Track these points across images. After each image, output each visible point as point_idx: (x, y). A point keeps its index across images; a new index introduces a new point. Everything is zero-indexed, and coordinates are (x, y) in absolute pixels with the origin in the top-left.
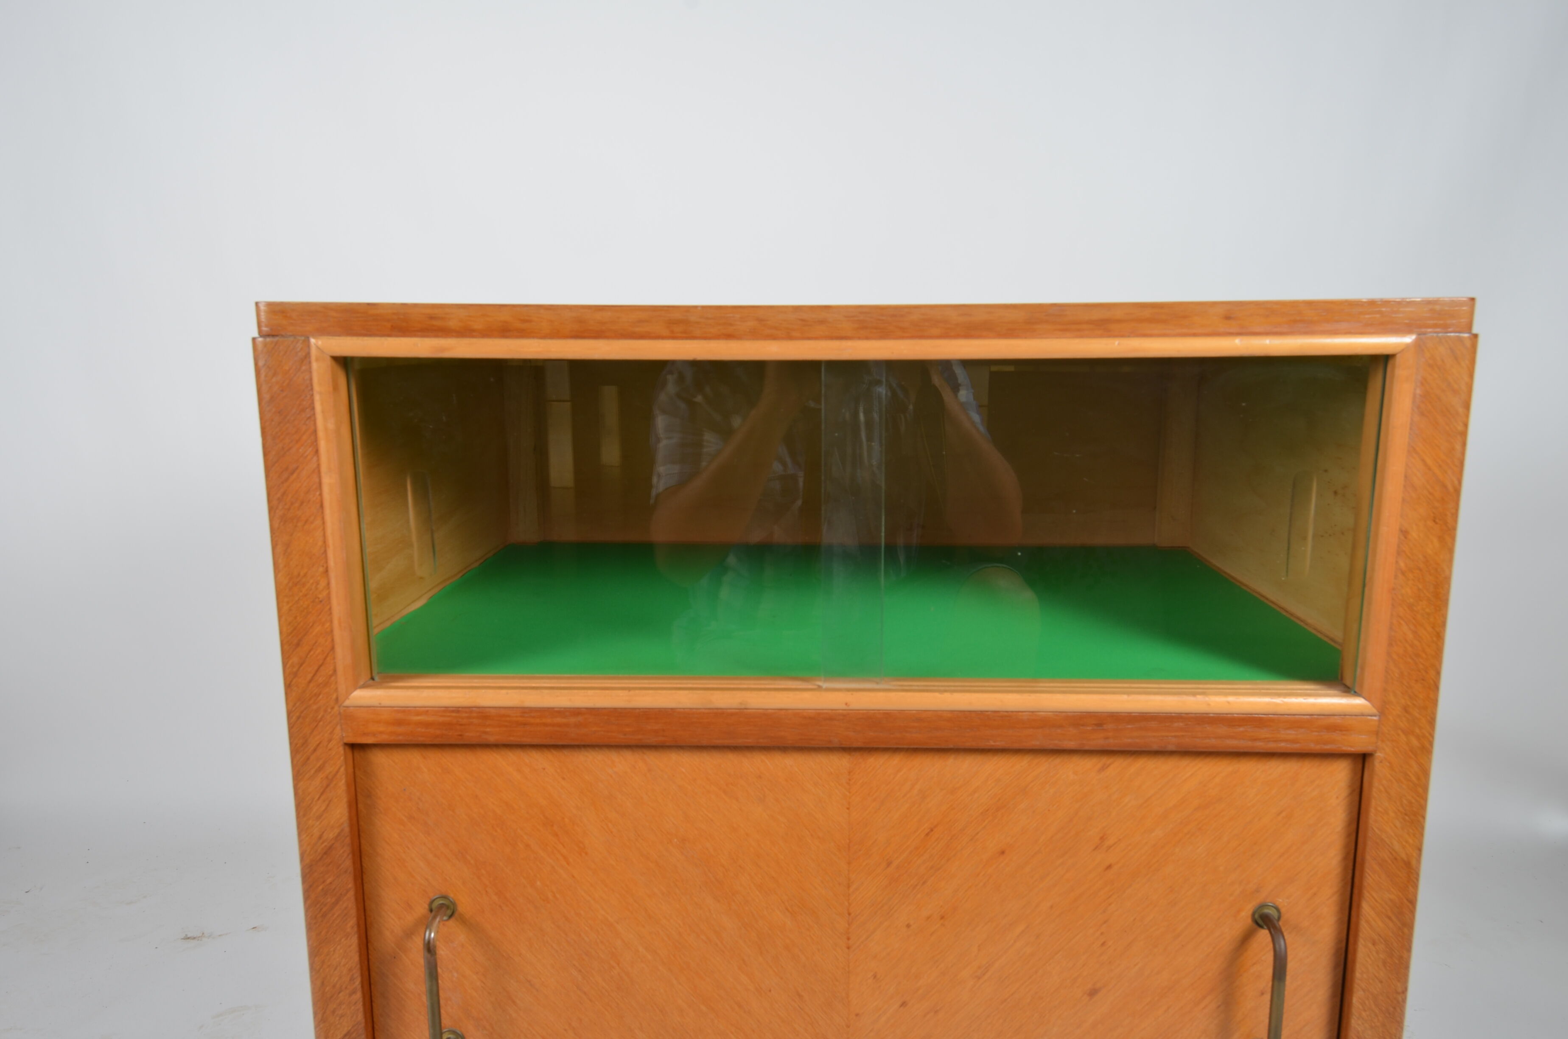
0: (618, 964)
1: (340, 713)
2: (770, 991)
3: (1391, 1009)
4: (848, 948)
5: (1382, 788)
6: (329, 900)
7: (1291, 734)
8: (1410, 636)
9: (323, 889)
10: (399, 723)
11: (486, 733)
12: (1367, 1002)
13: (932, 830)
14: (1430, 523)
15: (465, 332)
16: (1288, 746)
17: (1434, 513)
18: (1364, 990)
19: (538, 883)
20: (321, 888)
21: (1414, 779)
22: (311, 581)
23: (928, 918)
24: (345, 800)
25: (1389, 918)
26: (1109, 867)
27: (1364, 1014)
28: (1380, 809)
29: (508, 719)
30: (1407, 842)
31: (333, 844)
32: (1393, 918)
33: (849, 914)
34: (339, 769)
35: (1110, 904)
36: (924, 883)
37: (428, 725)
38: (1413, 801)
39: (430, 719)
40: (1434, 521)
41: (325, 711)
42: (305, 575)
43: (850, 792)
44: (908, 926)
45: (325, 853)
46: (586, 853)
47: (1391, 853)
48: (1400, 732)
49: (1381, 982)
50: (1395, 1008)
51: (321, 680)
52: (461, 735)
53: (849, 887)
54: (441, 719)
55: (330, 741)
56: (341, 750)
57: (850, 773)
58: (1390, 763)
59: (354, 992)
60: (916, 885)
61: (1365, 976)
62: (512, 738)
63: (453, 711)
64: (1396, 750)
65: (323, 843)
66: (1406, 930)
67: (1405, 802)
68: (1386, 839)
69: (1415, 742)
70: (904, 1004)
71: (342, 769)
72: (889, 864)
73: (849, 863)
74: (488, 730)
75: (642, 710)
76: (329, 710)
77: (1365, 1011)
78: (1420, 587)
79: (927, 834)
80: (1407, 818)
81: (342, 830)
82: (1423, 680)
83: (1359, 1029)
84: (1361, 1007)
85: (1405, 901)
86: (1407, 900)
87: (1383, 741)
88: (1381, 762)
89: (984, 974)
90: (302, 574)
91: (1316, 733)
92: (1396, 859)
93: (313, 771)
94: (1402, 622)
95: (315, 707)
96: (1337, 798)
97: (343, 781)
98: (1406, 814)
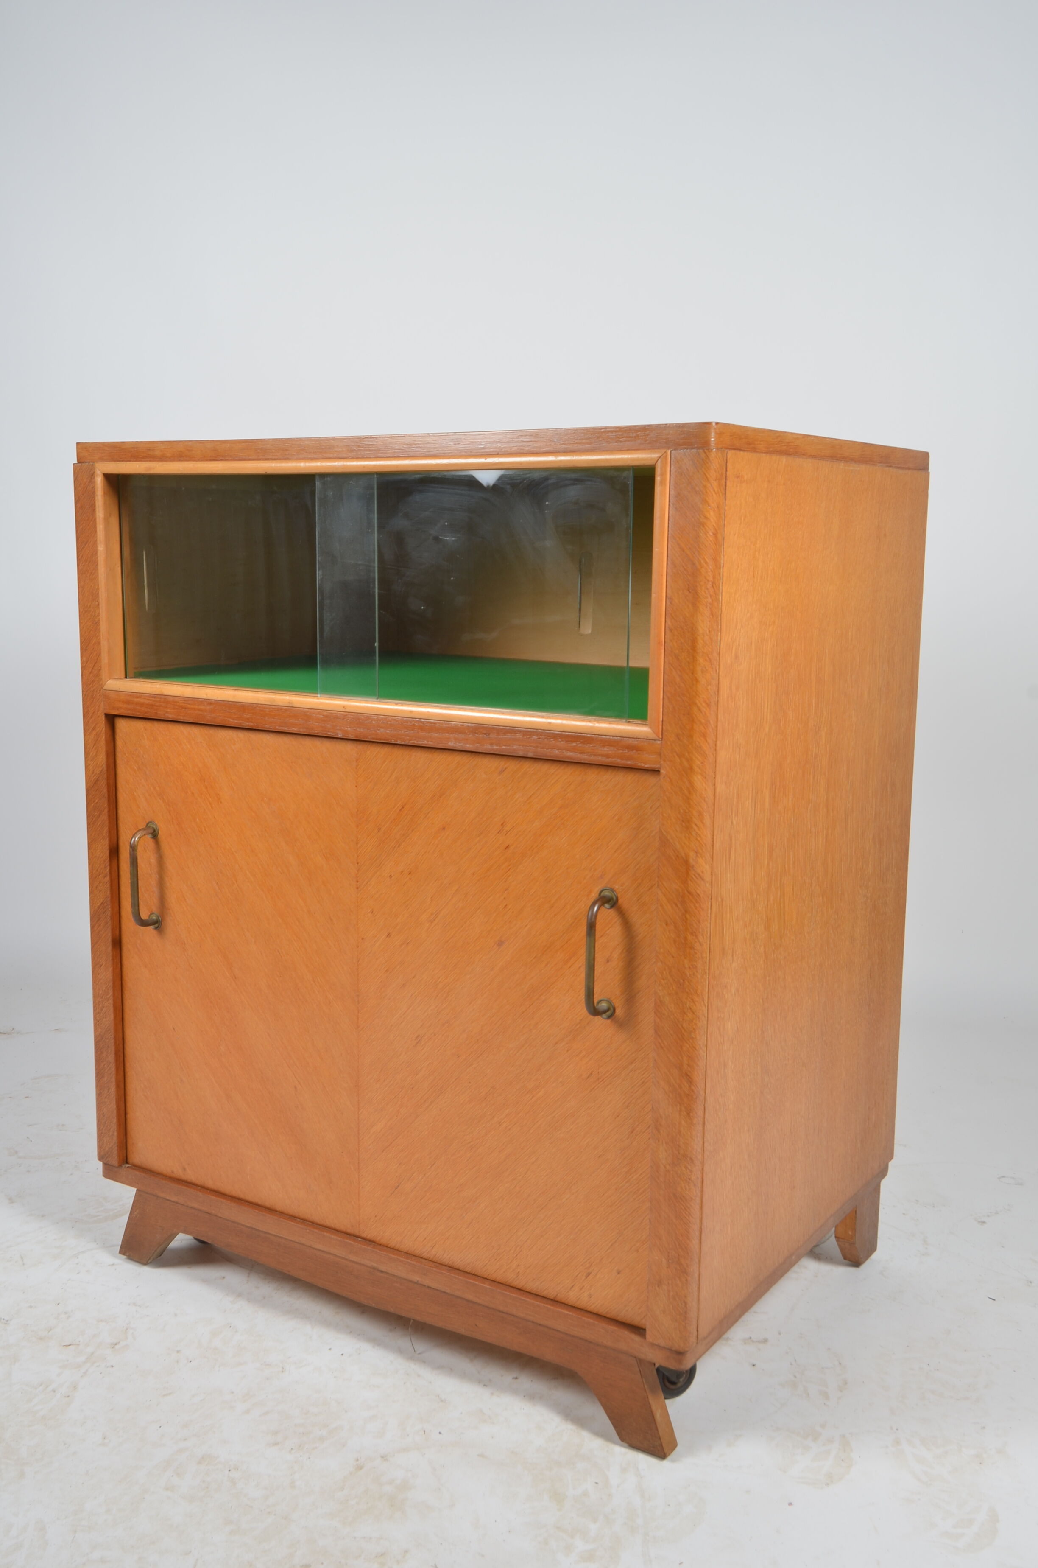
0: (236, 882)
1: (103, 694)
2: (315, 913)
3: (682, 981)
4: (357, 888)
5: (666, 798)
6: (96, 814)
7: (606, 750)
8: (678, 680)
9: (93, 806)
10: (128, 702)
11: (167, 712)
12: (664, 972)
13: (403, 808)
14: (687, 593)
15: (162, 458)
16: (603, 759)
17: (688, 585)
18: (662, 962)
19: (198, 820)
20: (93, 805)
21: (686, 792)
22: (92, 610)
23: (402, 872)
24: (104, 750)
25: (676, 905)
26: (508, 847)
27: (663, 982)
28: (665, 814)
29: (178, 704)
30: (685, 843)
31: (99, 777)
32: (679, 905)
33: (358, 863)
34: (103, 729)
35: (509, 876)
36: (399, 846)
37: (142, 705)
38: (687, 811)
39: (142, 701)
40: (689, 591)
41: (97, 691)
42: (90, 606)
43: (357, 775)
44: (391, 877)
45: (95, 783)
46: (221, 802)
47: (674, 852)
48: (675, 754)
49: (673, 957)
50: (684, 981)
51: (95, 672)
52: (156, 713)
53: (357, 843)
54: (147, 702)
55: (98, 711)
56: (104, 716)
57: (357, 760)
58: (670, 779)
59: (105, 876)
60: (395, 847)
61: (662, 950)
62: (179, 717)
63: (153, 697)
64: (673, 768)
65: (94, 776)
66: (688, 916)
67: (682, 811)
68: (671, 840)
69: (686, 764)
70: (389, 935)
71: (104, 729)
72: (379, 830)
73: (357, 826)
74: (169, 710)
75: (242, 704)
76: (98, 692)
77: (663, 979)
78: (682, 641)
79: (401, 810)
80: (684, 824)
81: (103, 769)
82: (688, 714)
83: (660, 994)
84: (660, 976)
85: (686, 892)
86: (687, 891)
87: (665, 761)
88: (664, 778)
89: (435, 920)
90: (88, 606)
91: (621, 751)
92: (678, 856)
93: (90, 730)
94: (672, 668)
95: (92, 689)
96: (651, 808)
97: (104, 737)
98: (683, 821)
